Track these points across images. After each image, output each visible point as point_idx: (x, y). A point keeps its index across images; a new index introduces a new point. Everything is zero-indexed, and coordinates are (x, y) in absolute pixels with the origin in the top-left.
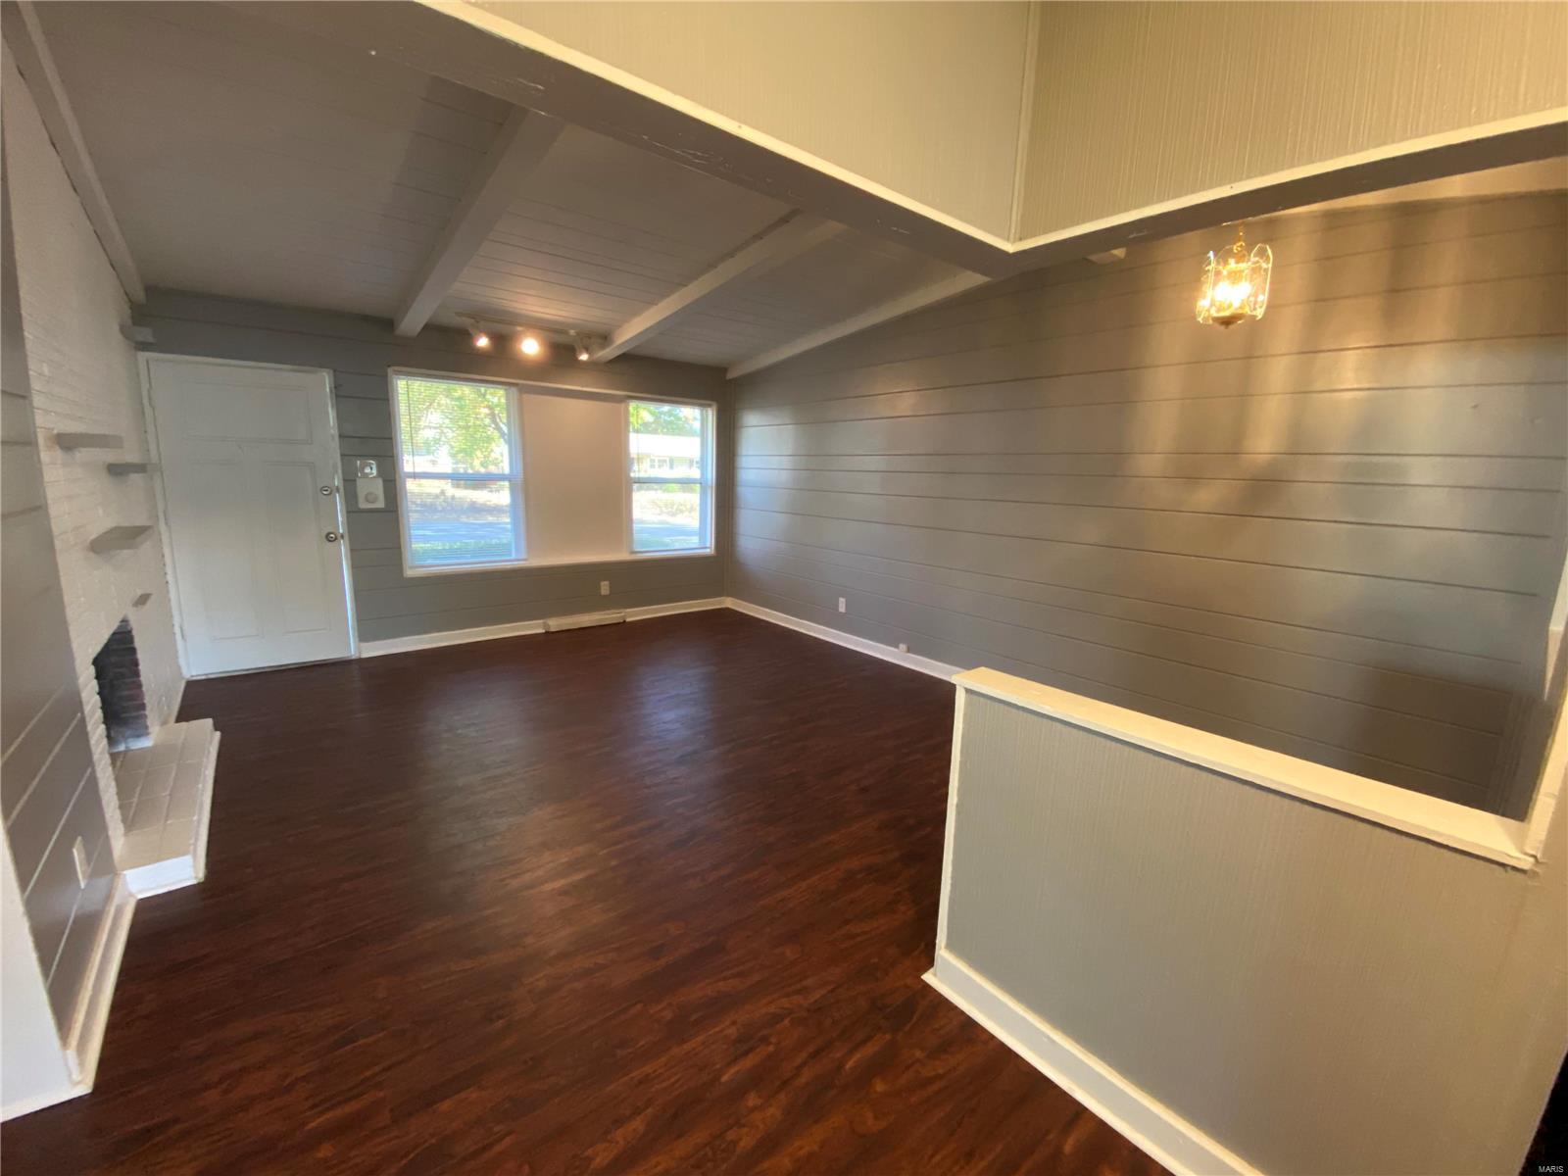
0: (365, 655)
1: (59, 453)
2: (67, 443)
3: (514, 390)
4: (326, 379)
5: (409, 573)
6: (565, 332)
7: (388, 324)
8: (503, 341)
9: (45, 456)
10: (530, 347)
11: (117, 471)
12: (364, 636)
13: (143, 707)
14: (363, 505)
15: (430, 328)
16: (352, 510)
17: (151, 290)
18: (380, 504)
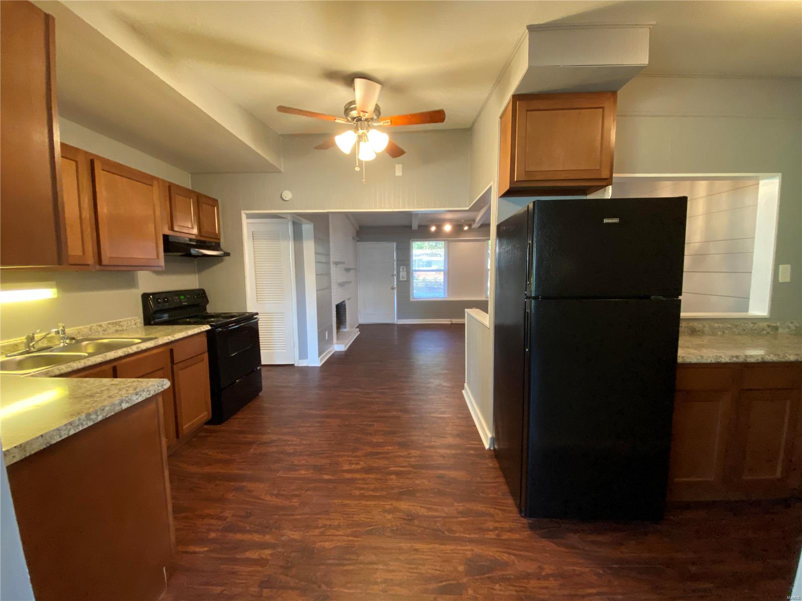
0: (398, 323)
1: (334, 265)
2: (336, 263)
3: (446, 242)
4: (395, 244)
5: (412, 300)
6: (461, 221)
7: (411, 227)
8: (439, 228)
9: (332, 266)
10: (448, 228)
11: (347, 270)
12: (399, 318)
13: (346, 322)
14: (401, 279)
15: (419, 226)
16: (398, 281)
17: (360, 227)
18: (405, 279)
